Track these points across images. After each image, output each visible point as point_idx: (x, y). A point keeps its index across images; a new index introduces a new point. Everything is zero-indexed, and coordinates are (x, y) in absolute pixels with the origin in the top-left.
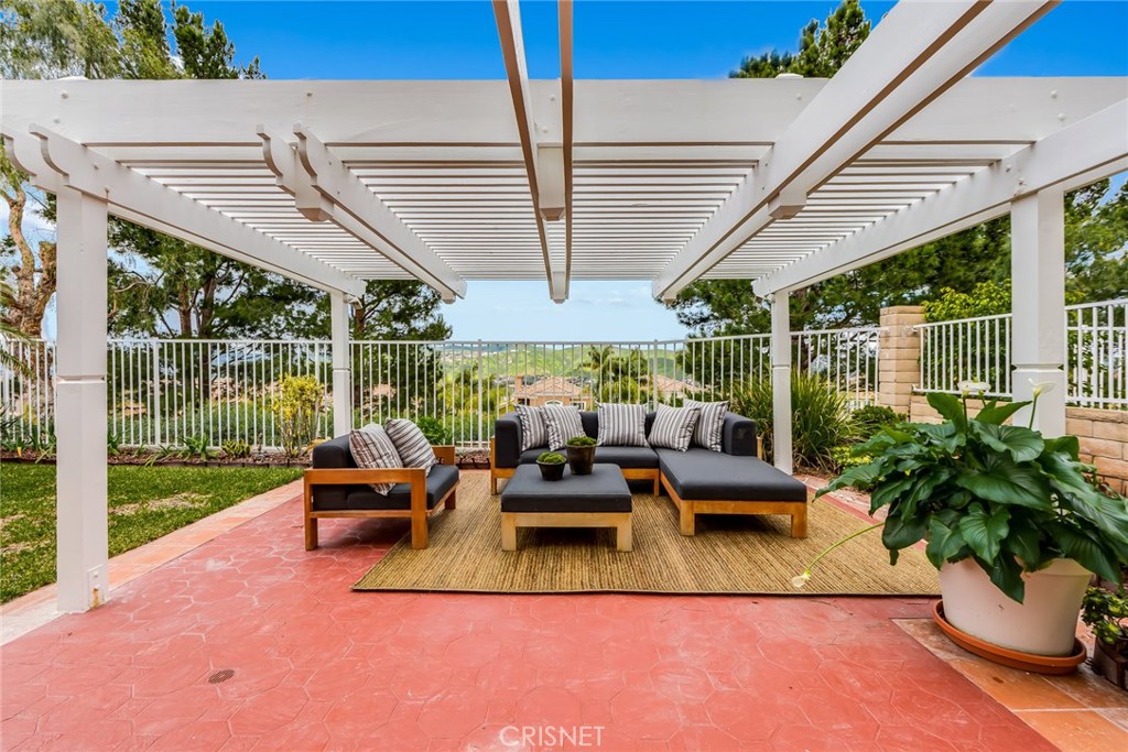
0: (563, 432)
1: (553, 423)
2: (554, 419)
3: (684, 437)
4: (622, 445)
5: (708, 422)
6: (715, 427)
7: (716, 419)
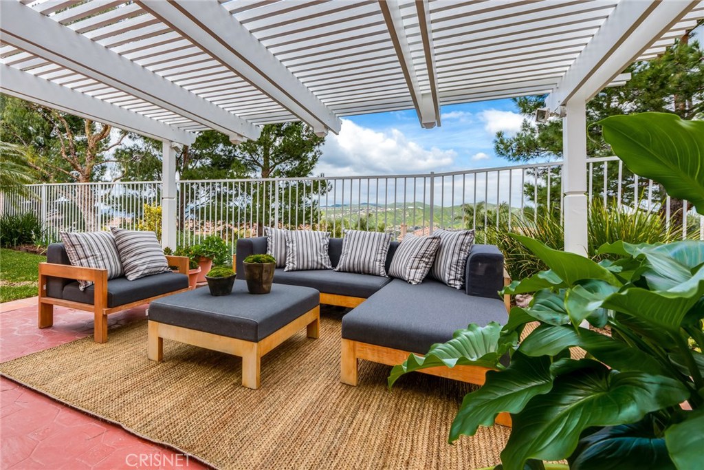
0: (298, 254)
1: (291, 245)
2: (292, 241)
3: (417, 268)
4: (359, 272)
5: (447, 253)
6: (455, 259)
7: (457, 250)
